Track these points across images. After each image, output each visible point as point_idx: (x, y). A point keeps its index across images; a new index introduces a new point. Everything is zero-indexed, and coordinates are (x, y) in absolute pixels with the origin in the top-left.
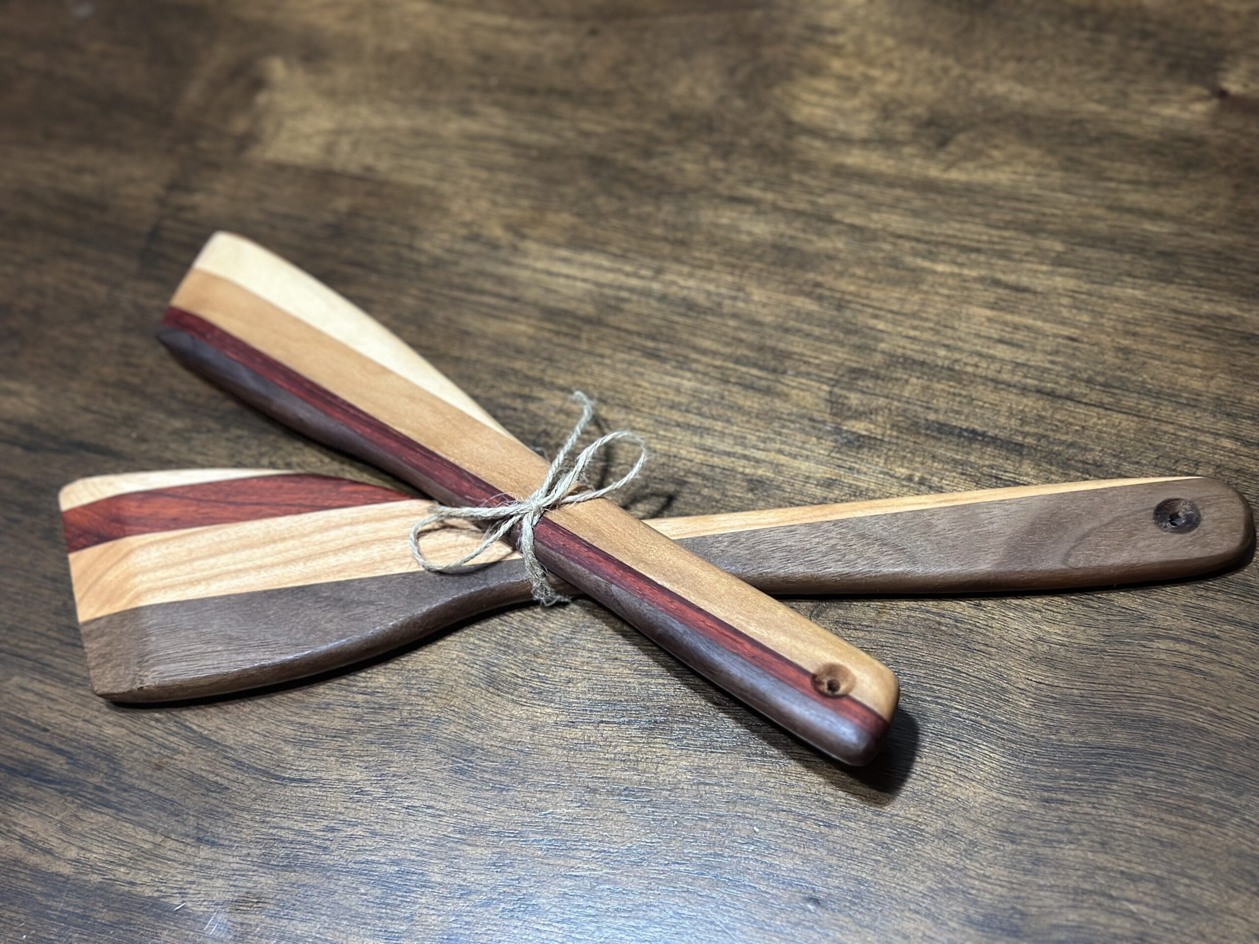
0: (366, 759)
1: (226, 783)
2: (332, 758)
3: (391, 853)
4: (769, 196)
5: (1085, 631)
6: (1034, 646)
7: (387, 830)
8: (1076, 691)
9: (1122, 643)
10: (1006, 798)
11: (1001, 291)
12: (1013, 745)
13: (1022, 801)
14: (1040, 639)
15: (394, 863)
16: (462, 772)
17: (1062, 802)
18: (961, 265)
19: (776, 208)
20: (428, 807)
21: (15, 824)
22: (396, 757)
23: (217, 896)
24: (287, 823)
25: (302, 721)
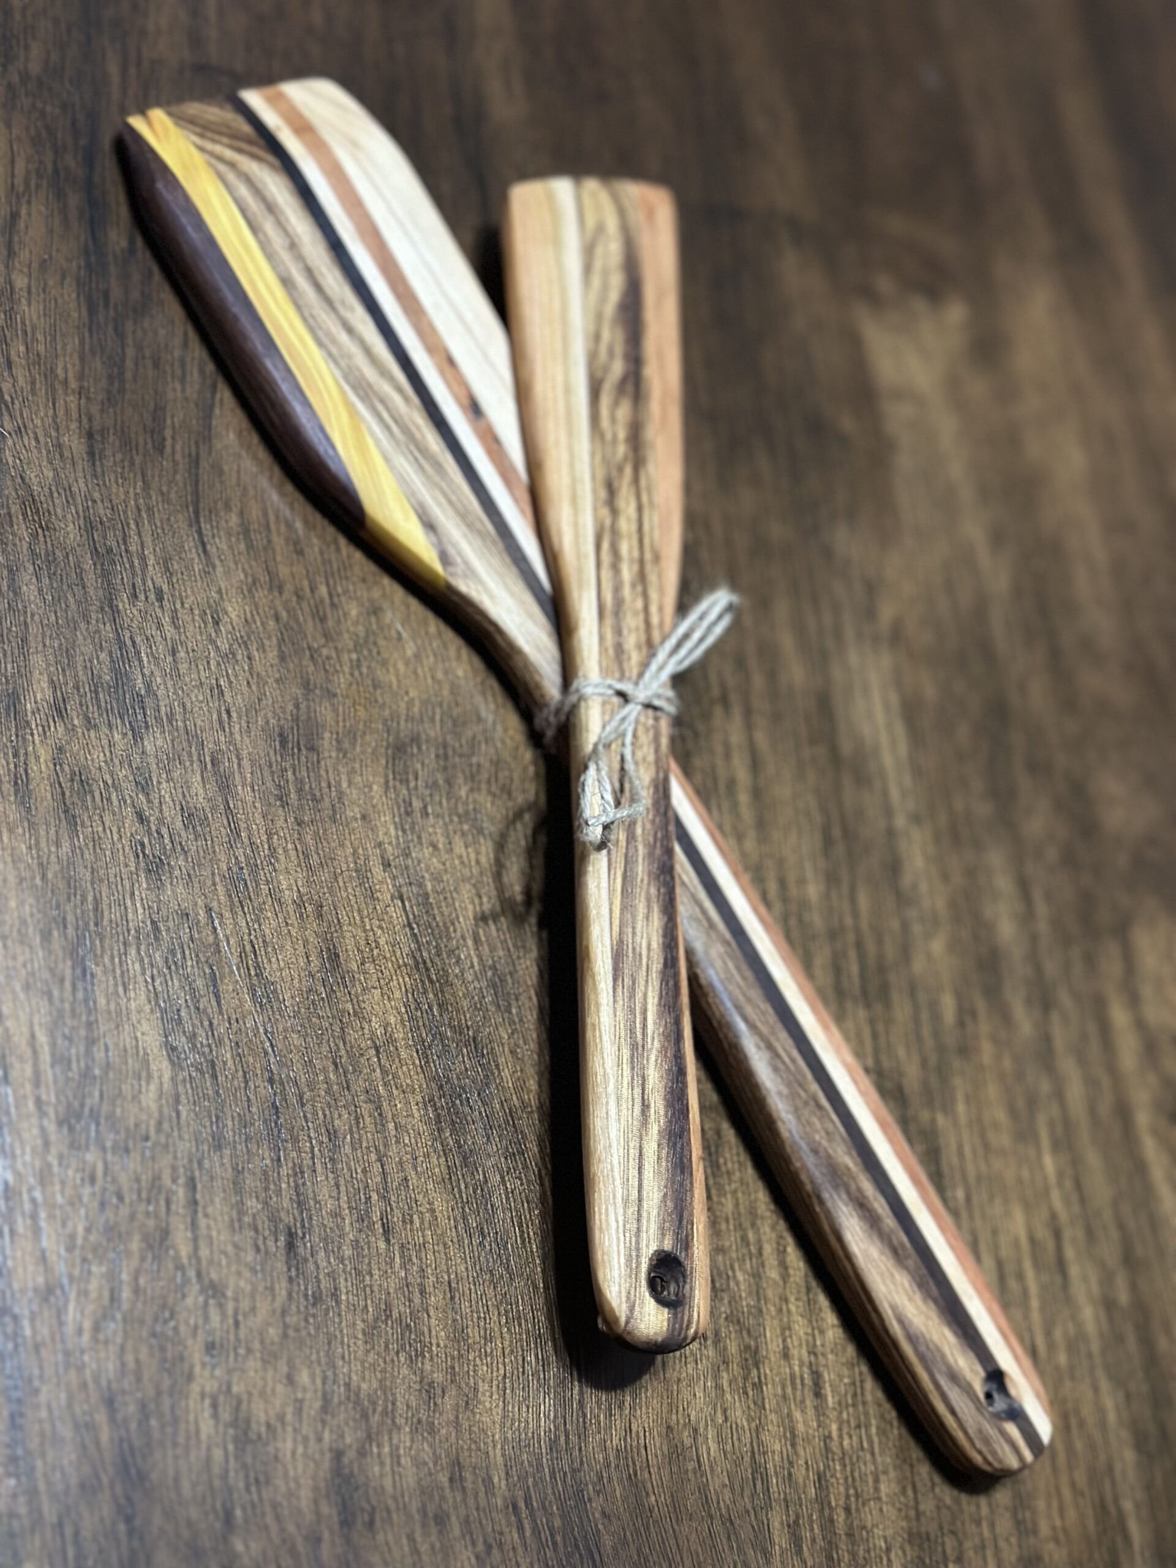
0: (257, 618)
1: (168, 450)
2: (242, 576)
3: (159, 680)
4: (1043, 926)
5: (725, 1486)
6: (685, 1425)
7: (183, 668)
8: (653, 1498)
9: (729, 1538)
10: (498, 1452)
11: (1050, 1245)
12: (563, 1438)
13: (503, 1475)
14: (695, 1431)
15: (148, 686)
16: (283, 742)
17: (521, 1528)
18: (1060, 1184)
19: (1034, 939)
20: (228, 712)
21: (29, 202)
22: (273, 655)
23: (31, 475)
24: (148, 540)
25: (273, 527)
